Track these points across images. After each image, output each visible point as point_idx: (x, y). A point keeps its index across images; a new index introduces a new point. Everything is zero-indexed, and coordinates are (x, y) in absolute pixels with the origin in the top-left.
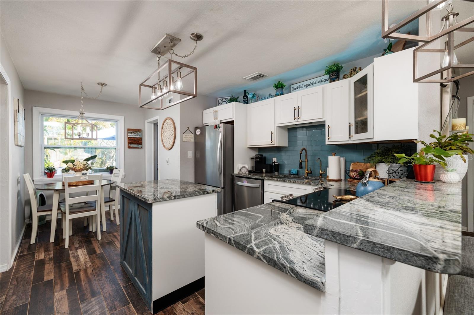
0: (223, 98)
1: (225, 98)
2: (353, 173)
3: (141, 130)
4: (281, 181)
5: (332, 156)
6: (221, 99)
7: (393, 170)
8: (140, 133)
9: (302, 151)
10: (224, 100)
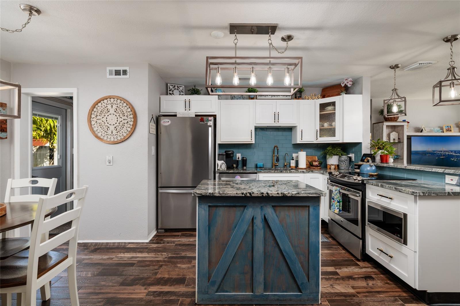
0: (175, 85)
1: (178, 85)
2: (315, 163)
3: (6, 104)
4: (279, 172)
5: (301, 151)
6: (172, 86)
7: (345, 159)
8: (4, 110)
9: (274, 148)
10: (176, 87)
